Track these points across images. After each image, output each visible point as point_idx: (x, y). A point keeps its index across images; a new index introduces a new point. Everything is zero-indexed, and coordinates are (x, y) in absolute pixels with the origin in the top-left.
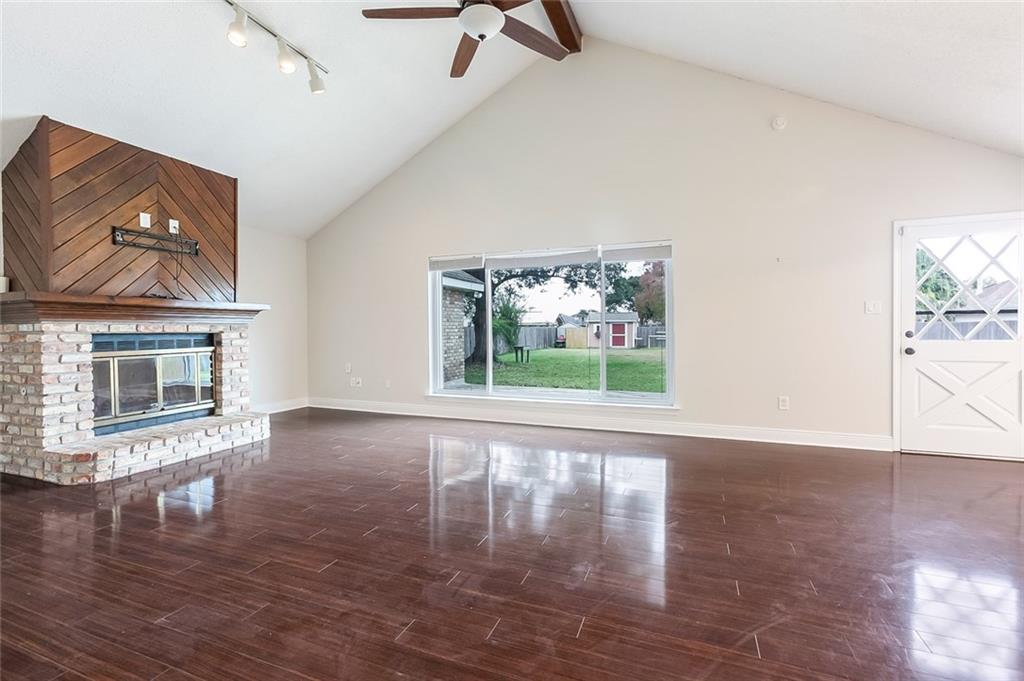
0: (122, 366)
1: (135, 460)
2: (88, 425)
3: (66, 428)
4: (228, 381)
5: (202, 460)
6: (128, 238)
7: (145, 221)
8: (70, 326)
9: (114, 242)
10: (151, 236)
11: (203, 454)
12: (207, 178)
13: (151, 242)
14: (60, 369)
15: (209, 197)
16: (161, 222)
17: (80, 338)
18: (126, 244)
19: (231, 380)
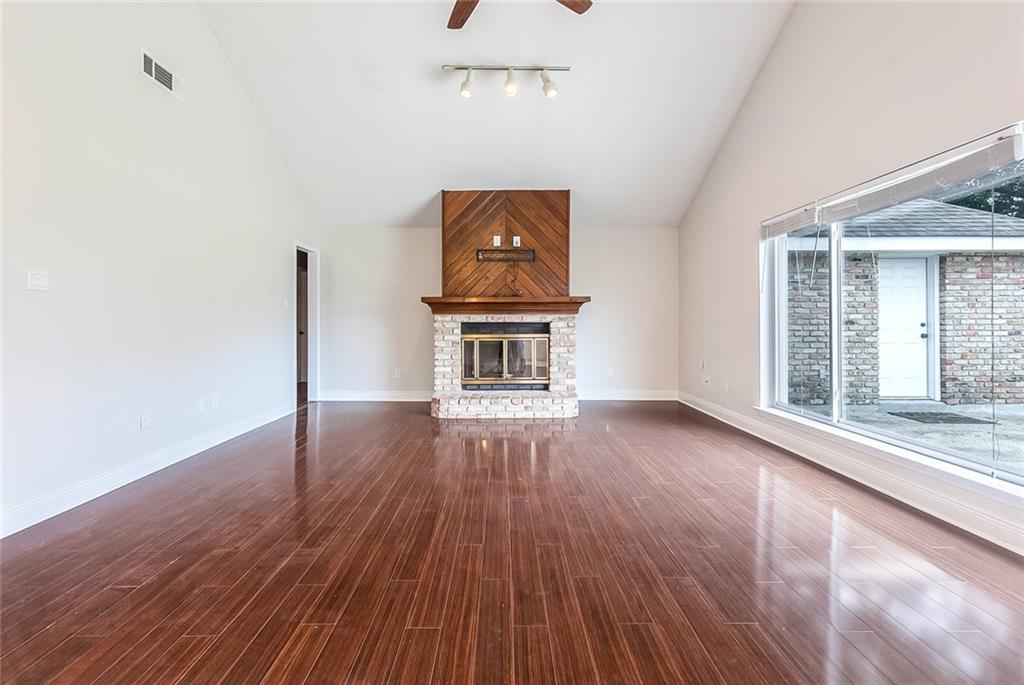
0: (482, 344)
1: (460, 410)
2: (458, 382)
3: (446, 381)
4: (555, 363)
5: (508, 422)
6: (486, 256)
7: (497, 241)
8: (448, 317)
9: (478, 260)
10: (502, 251)
11: (507, 417)
12: (542, 197)
13: (502, 255)
14: (443, 344)
15: (546, 213)
16: (508, 240)
17: (454, 325)
18: (485, 260)
19: (559, 363)
